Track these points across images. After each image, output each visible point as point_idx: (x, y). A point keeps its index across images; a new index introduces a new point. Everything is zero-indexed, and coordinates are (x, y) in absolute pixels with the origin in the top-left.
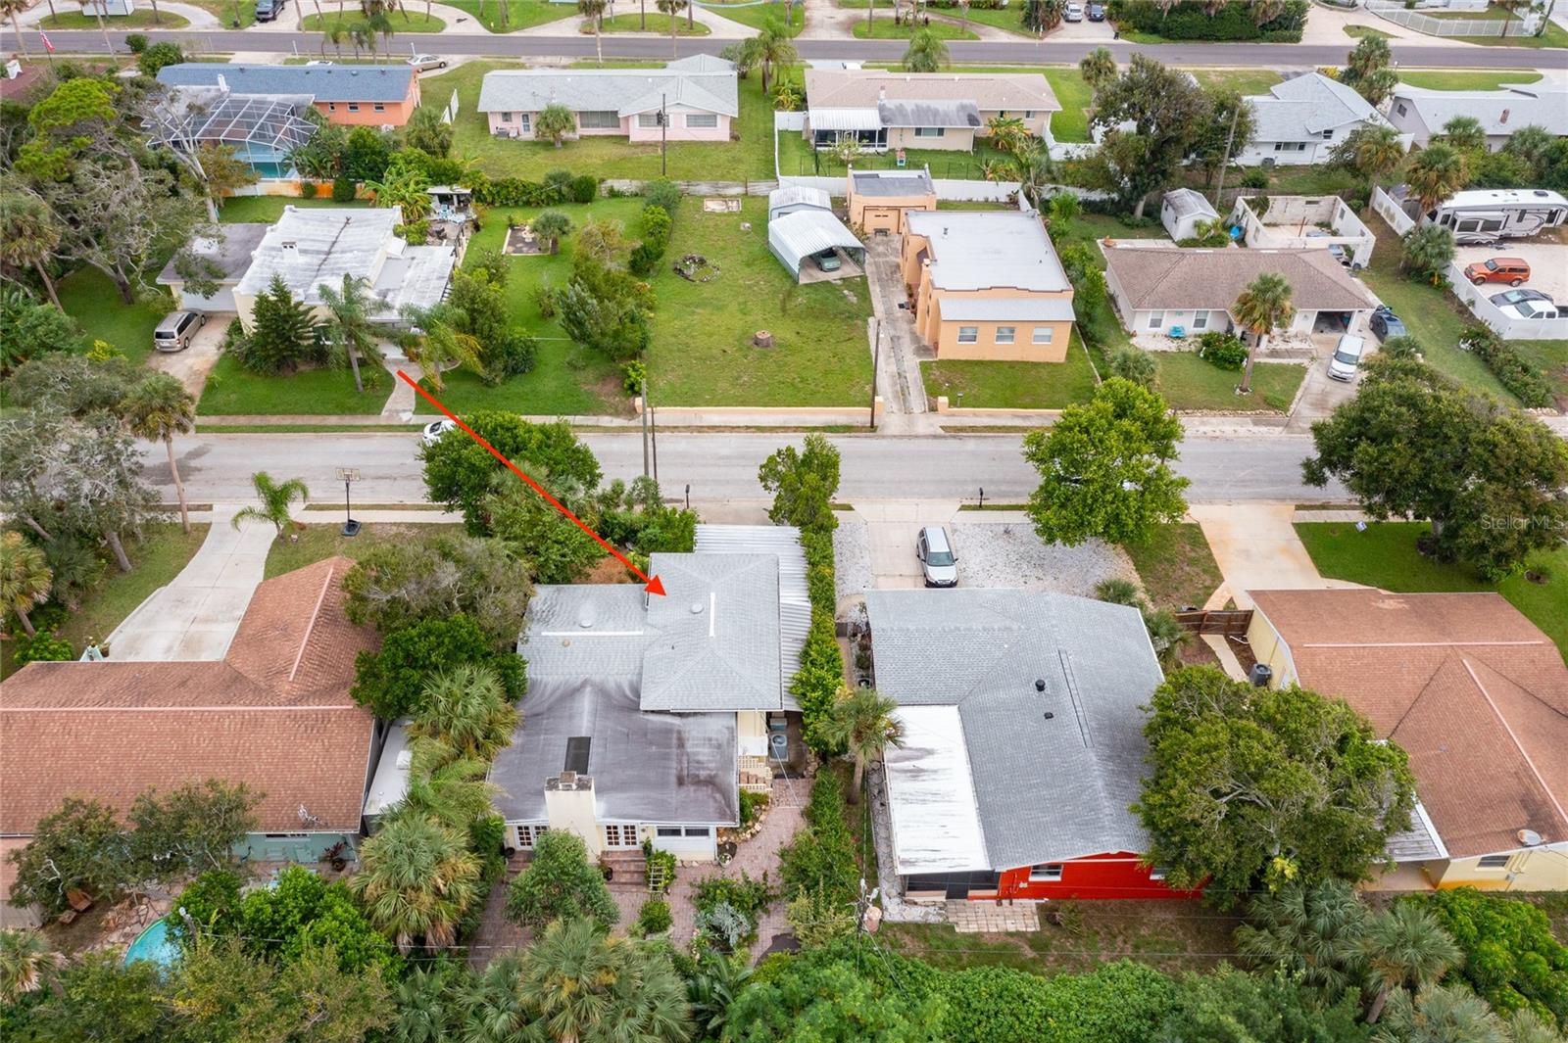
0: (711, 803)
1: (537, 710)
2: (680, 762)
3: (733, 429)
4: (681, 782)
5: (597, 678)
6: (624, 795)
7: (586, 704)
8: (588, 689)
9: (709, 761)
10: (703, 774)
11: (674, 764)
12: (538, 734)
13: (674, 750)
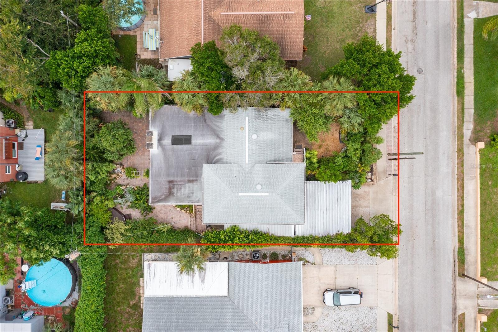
0: (159, 194)
1: (208, 121)
2: (180, 181)
3: (461, 198)
4: (170, 182)
5: (224, 144)
6: (162, 160)
7: (210, 140)
8: (218, 141)
9: (181, 193)
10: (175, 191)
11: (179, 179)
12: (194, 123)
13: (187, 179)
